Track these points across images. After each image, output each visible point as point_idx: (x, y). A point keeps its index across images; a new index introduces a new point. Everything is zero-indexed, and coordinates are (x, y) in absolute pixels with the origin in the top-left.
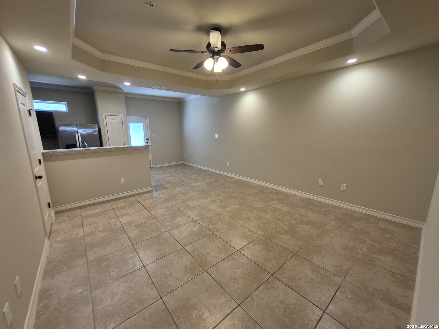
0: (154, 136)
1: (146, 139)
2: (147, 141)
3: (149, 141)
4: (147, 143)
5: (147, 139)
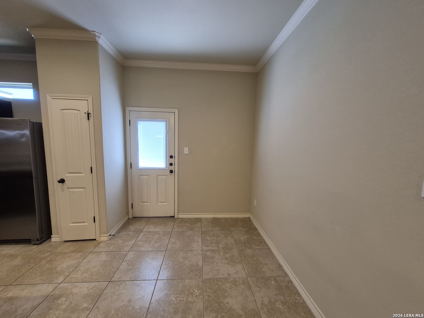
1: (168, 157)
2: (172, 160)
3: (176, 161)
4: (171, 164)
5: (171, 157)
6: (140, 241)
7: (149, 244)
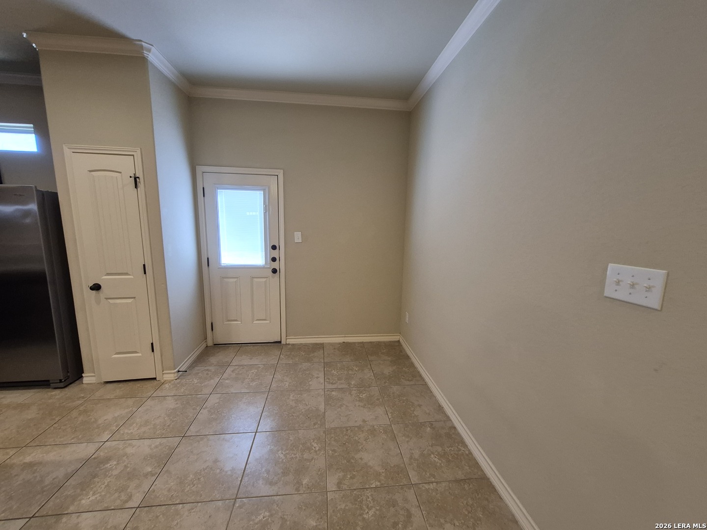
0: (298, 237)
1: (269, 248)
2: (275, 254)
3: (281, 253)
4: (274, 260)
5: (274, 247)
6: (227, 379)
7: (243, 382)
